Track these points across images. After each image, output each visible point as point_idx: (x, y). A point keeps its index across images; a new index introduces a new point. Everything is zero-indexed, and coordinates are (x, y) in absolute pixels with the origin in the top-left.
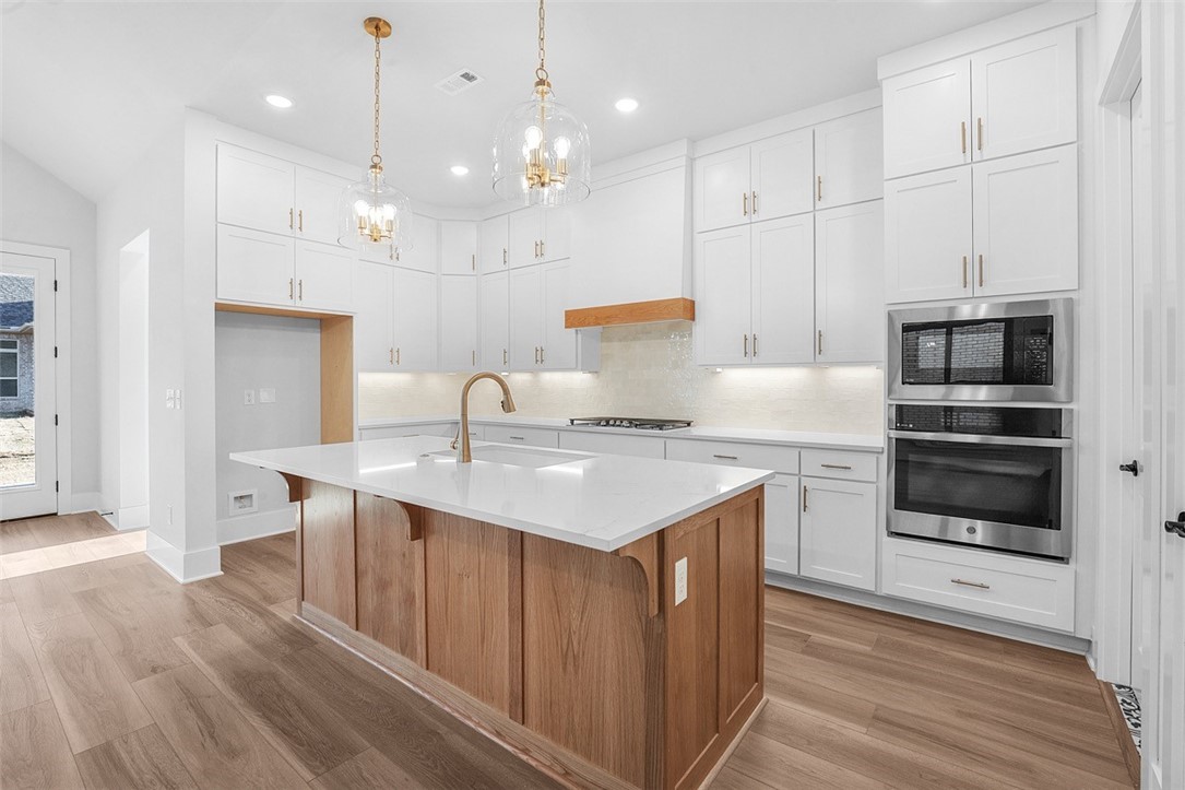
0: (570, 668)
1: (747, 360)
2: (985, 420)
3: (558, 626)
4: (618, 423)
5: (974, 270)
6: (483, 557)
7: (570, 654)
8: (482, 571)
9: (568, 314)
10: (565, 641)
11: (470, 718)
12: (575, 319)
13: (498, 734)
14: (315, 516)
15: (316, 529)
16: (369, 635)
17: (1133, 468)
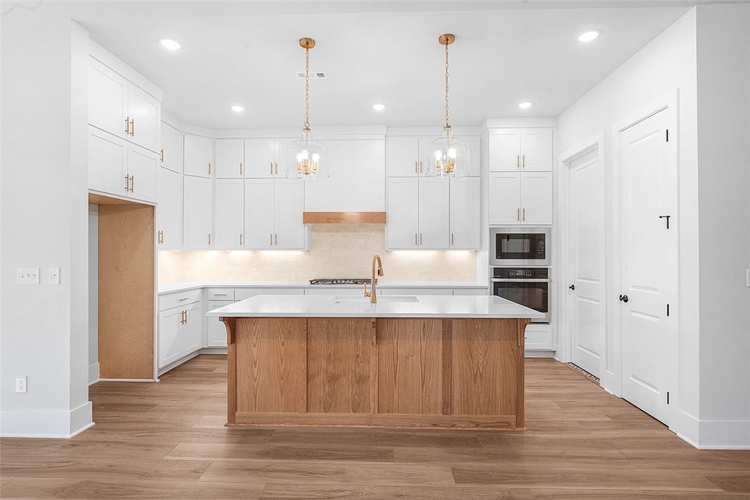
0: (478, 380)
1: (416, 246)
2: (520, 273)
3: (471, 364)
4: (343, 282)
5: (521, 214)
6: (424, 345)
7: (478, 374)
8: (423, 353)
9: (306, 215)
10: (475, 370)
11: (414, 426)
12: (311, 219)
13: (435, 425)
14: (255, 350)
15: (255, 359)
16: (320, 411)
17: (573, 287)
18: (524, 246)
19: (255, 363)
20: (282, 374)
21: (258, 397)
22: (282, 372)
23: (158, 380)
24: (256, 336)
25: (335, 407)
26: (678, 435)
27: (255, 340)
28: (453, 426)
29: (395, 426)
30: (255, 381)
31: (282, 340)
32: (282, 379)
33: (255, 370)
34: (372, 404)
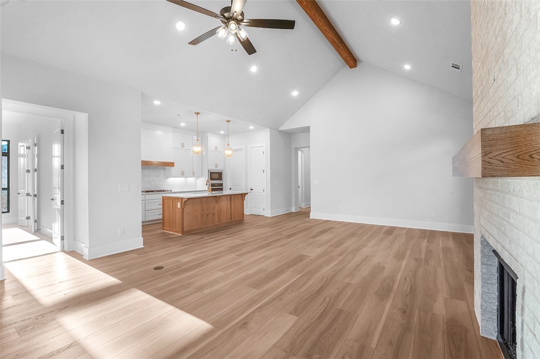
1: (182, 176)
15: (189, 212)
17: (230, 189)
21: (189, 224)
30: (189, 219)
34: (217, 221)
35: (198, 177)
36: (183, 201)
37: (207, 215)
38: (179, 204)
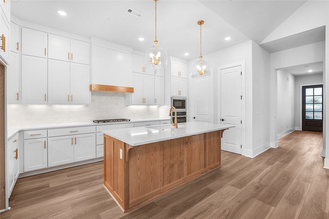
1: (143, 104)
3: (210, 147)
8: (199, 146)
10: (211, 149)
13: (202, 174)
14: (139, 161)
15: (139, 166)
16: (168, 184)
17: (194, 118)
18: (180, 104)
19: (139, 169)
20: (152, 171)
21: (140, 188)
22: (152, 170)
23: (9, 208)
24: (139, 154)
25: (173, 179)
26: (245, 156)
27: (139, 156)
28: (207, 172)
29: (192, 179)
30: (139, 179)
31: (152, 153)
32: (152, 173)
33: (139, 173)
34: (185, 173)
35: (160, 106)
36: (128, 150)
37: (172, 166)
38: (121, 151)
